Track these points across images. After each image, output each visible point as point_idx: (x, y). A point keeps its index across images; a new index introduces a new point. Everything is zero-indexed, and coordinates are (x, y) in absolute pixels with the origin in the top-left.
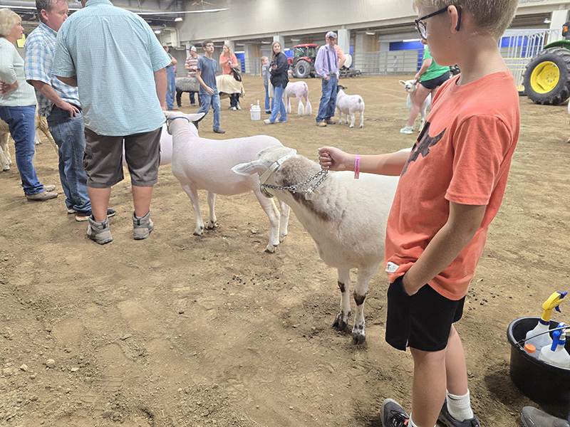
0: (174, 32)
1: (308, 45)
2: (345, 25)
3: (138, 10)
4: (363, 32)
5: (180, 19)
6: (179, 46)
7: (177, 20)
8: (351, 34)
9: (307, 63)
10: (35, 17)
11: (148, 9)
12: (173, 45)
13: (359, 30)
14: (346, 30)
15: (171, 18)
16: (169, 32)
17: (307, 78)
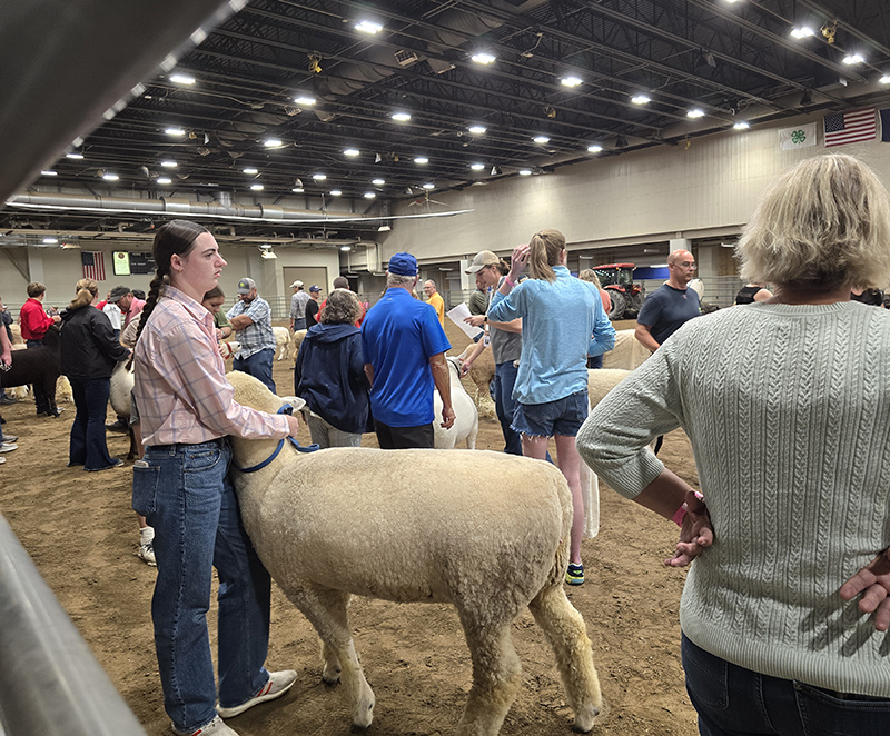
0: (373, 248)
1: (620, 265)
2: (682, 232)
3: (321, 215)
4: (717, 242)
5: (387, 228)
6: (380, 270)
7: (381, 229)
8: (693, 246)
9: (618, 295)
10: (153, 226)
11: (334, 213)
12: (369, 268)
13: (705, 240)
14: (683, 240)
15: (370, 227)
16: (364, 248)
17: (619, 319)
